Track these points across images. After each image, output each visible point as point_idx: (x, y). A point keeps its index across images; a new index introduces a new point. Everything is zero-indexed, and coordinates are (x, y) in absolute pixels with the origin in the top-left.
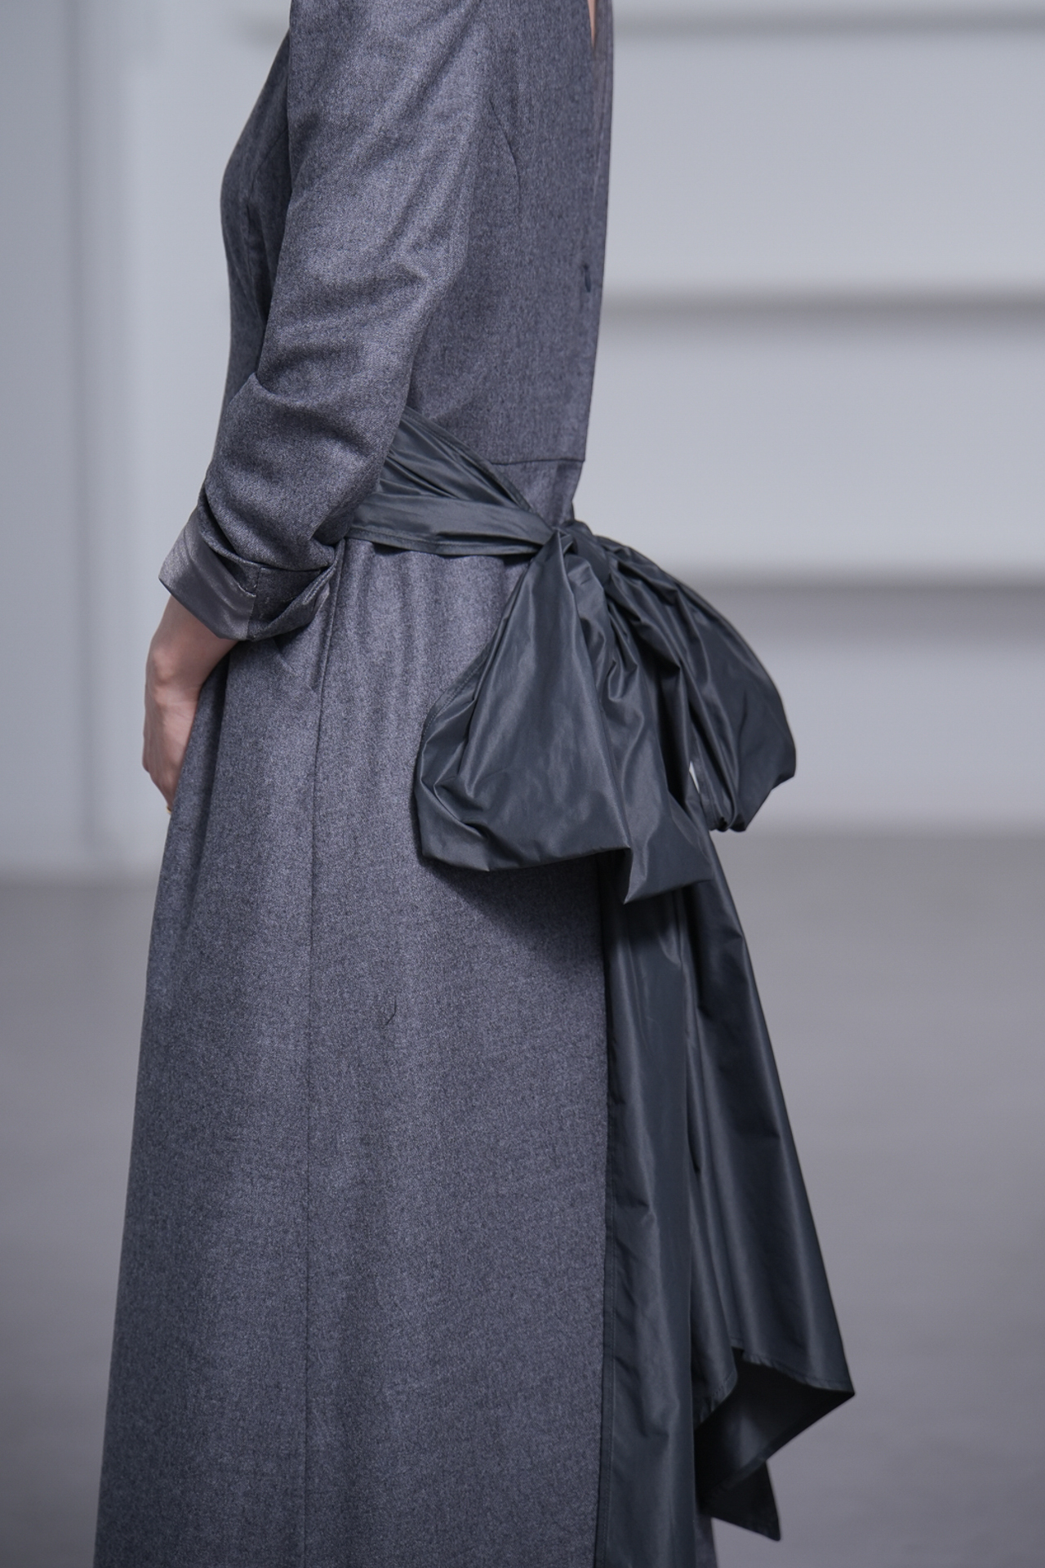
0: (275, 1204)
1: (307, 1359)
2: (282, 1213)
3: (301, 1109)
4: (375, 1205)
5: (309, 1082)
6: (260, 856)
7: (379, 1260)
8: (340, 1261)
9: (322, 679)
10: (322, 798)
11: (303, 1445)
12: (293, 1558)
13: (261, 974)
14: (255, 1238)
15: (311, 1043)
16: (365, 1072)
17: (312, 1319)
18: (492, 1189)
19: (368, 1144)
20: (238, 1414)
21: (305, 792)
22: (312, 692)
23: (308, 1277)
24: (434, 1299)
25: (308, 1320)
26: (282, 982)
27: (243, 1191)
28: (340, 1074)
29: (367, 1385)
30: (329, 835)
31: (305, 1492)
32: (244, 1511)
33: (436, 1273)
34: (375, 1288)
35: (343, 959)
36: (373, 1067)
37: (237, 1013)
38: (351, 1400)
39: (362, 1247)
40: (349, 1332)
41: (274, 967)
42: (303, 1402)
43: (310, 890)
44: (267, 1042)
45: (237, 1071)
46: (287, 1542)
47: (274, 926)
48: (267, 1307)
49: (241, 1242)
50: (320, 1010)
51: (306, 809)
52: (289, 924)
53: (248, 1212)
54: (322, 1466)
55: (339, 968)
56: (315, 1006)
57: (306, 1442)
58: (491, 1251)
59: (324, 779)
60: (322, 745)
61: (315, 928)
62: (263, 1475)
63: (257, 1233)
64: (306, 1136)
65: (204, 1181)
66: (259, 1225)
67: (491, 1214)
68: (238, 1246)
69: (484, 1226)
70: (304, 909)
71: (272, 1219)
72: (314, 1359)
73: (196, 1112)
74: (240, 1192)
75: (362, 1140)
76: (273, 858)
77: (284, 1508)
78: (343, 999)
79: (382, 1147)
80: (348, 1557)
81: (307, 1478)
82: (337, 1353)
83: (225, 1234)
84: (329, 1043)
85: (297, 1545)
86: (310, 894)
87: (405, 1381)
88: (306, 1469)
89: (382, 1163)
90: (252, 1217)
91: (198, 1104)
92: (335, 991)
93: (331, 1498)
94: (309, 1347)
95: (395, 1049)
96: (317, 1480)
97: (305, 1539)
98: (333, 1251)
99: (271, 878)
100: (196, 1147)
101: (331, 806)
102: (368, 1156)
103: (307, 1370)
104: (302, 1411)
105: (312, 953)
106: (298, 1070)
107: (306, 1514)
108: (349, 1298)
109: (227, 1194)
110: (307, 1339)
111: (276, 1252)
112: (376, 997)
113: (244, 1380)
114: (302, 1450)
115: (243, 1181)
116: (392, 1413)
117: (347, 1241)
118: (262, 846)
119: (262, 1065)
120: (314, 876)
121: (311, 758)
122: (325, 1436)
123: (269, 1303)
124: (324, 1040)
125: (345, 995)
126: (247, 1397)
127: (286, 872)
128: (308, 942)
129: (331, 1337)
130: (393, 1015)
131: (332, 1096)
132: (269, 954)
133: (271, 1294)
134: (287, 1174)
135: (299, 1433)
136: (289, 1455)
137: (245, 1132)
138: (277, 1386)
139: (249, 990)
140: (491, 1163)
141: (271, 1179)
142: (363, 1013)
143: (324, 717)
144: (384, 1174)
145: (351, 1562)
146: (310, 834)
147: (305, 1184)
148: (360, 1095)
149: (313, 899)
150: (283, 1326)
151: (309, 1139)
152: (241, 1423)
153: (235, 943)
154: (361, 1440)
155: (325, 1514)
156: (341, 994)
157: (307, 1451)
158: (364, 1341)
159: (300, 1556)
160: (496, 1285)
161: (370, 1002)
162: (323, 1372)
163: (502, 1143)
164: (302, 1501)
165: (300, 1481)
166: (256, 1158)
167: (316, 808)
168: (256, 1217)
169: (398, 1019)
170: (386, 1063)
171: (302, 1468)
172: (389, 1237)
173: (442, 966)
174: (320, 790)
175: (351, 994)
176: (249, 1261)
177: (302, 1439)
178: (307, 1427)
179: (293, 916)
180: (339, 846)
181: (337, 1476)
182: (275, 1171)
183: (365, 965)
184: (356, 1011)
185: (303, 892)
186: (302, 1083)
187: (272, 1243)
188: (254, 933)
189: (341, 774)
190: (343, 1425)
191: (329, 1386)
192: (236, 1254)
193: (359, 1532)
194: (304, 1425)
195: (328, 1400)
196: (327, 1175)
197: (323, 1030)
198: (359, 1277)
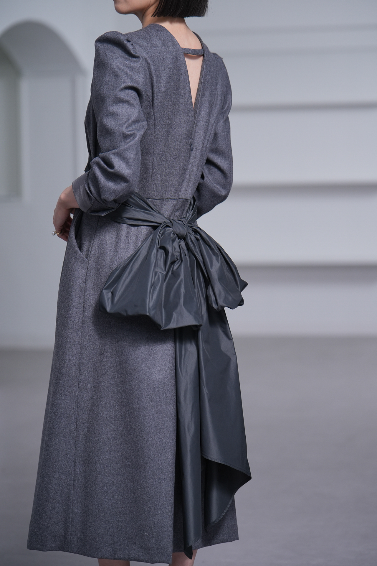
0: (68, 403)
1: (75, 447)
2: (70, 405)
3: (77, 376)
4: (96, 405)
5: (79, 369)
6: (69, 305)
7: (96, 421)
8: (86, 420)
9: (89, 255)
10: (87, 289)
11: (73, 471)
12: (69, 503)
13: (67, 338)
14: (62, 412)
15: (80, 358)
16: (95, 367)
17: (77, 436)
19: (95, 388)
20: (54, 461)
21: (82, 287)
22: (86, 259)
23: (77, 424)
25: (76, 436)
26: (73, 340)
27: (59, 398)
28: (88, 367)
29: (91, 455)
30: (88, 300)
31: (73, 485)
32: (55, 489)
34: (94, 428)
35: (91, 335)
36: (98, 366)
38: (87, 459)
39: (92, 417)
40: (87, 440)
41: (71, 336)
42: (74, 459)
43: (82, 315)
44: (68, 357)
45: (60, 364)
46: (68, 498)
47: (72, 325)
48: (64, 432)
49: (58, 413)
50: (83, 349)
51: (82, 292)
52: (76, 324)
53: (60, 404)
54: (78, 477)
55: (89, 338)
56: (82, 348)
57: (74, 471)
59: (88, 284)
60: (87, 274)
61: (83, 326)
62: (61, 479)
63: (62, 411)
64: (78, 384)
66: (63, 408)
70: (80, 320)
71: (67, 407)
72: (77, 447)
75: (94, 386)
76: (72, 305)
77: (67, 489)
78: (90, 346)
79: (99, 389)
80: (85, 503)
81: (74, 481)
82: (84, 446)
84: (86, 358)
85: (70, 499)
86: (82, 316)
88: (74, 478)
89: (98, 393)
90: (61, 406)
92: (88, 344)
93: (80, 486)
94: (76, 444)
95: (103, 361)
96: (77, 481)
97: (73, 498)
98: (84, 417)
99: (71, 311)
101: (89, 292)
102: (95, 391)
103: (75, 450)
104: (73, 462)
105: (82, 333)
106: (76, 365)
107: (73, 491)
108: (88, 430)
110: (75, 441)
111: (67, 416)
112: (100, 346)
113: (56, 452)
115: (59, 396)
116: (97, 464)
117: (88, 415)
118: (70, 302)
119: (66, 363)
120: (84, 311)
121: (84, 278)
122: (79, 469)
123: (65, 430)
124: (84, 357)
125: (91, 345)
126: (57, 456)
127: (76, 309)
128: (81, 329)
129: (82, 441)
130: (103, 352)
131: (86, 373)
132: (70, 332)
133: (65, 428)
134: (72, 394)
135: (72, 468)
136: (69, 474)
137: (60, 382)
138: (66, 454)
139: (64, 342)
141: (67, 396)
142: (96, 351)
143: (89, 266)
144: (98, 396)
145: (85, 505)
146: (83, 299)
147: (77, 397)
148: (94, 374)
149: (83, 317)
150: (69, 437)
151: (79, 385)
152: (55, 463)
154: (89, 471)
155: (79, 491)
156: (90, 345)
157: (74, 473)
158: (91, 443)
159: (71, 503)
161: (98, 348)
162: (80, 451)
164: (72, 487)
165: (72, 481)
166: (63, 389)
167: (85, 292)
168: (62, 406)
169: (105, 353)
171: (73, 478)
172: (99, 414)
173: (117, 340)
174: (86, 287)
175: (93, 345)
176: (60, 418)
177: (73, 469)
178: (75, 466)
179: (77, 322)
180: (91, 303)
181: (82, 480)
182: (68, 393)
183: (97, 337)
184: (94, 350)
185: (80, 315)
186: (77, 369)
187: (66, 413)
188: (66, 326)
189: (93, 283)
190: (85, 466)
191: (81, 455)
192: (56, 416)
193: (88, 497)
194: (74, 466)
195: (81, 459)
196: (83, 396)
197: (84, 355)
198: (90, 425)
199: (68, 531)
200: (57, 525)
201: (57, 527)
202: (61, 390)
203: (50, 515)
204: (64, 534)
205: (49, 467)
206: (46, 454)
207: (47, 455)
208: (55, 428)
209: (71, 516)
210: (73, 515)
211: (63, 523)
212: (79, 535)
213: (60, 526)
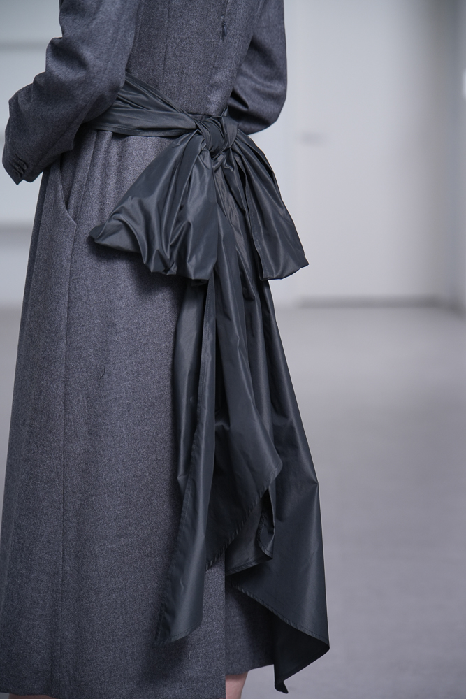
1: (63, 531)
3: (60, 416)
4: (93, 462)
5: (64, 404)
7: (94, 488)
8: (77, 487)
10: (73, 271)
11: (61, 570)
12: (56, 620)
13: (44, 352)
15: (66, 386)
16: (90, 400)
17: (65, 513)
18: (154, 457)
21: (66, 268)
24: (121, 507)
25: (63, 513)
26: (53, 356)
28: (79, 400)
29: (88, 545)
30: (76, 289)
31: (62, 591)
33: (122, 495)
34: (92, 501)
35: (81, 347)
36: (94, 398)
38: (81, 551)
39: (87, 481)
40: (80, 520)
41: (49, 349)
42: (61, 550)
43: (66, 314)
44: (45, 383)
46: (54, 613)
47: (51, 330)
49: (32, 474)
50: (69, 370)
51: (66, 276)
52: (56, 330)
54: (68, 580)
55: (79, 351)
58: (153, 485)
61: (68, 332)
62: (42, 581)
67: (154, 468)
69: (150, 474)
70: (63, 323)
72: (66, 531)
75: (88, 432)
77: (53, 597)
78: (81, 366)
79: (97, 436)
80: (79, 622)
81: (63, 585)
82: (75, 529)
84: (74, 386)
85: (58, 615)
86: (67, 316)
87: (105, 545)
88: (63, 581)
89: (96, 443)
92: (77, 362)
93: (72, 595)
94: (63, 525)
95: (104, 390)
96: (66, 586)
97: (61, 612)
98: (75, 483)
101: (77, 275)
102: (91, 439)
103: (62, 535)
104: (60, 554)
105: (67, 344)
106: (60, 398)
108: (81, 504)
110: (63, 522)
112: (96, 366)
114: (60, 572)
117: (81, 478)
119: (43, 394)
120: (69, 307)
122: (70, 567)
123: (43, 503)
124: (71, 384)
125: (82, 364)
127: (55, 305)
128: (65, 338)
129: (73, 522)
130: (103, 375)
131: (75, 411)
132: (47, 342)
133: (45, 499)
135: (59, 564)
136: (55, 574)
138: (48, 542)
140: (154, 444)
142: (90, 373)
143: (77, 233)
144: (97, 448)
146: (67, 287)
147: (62, 450)
148: (88, 411)
149: (68, 318)
150: (51, 515)
151: (64, 429)
155: (69, 602)
156: (80, 363)
157: (63, 573)
158: (87, 525)
159: (59, 620)
160: (155, 501)
161: (94, 368)
162: (69, 537)
163: (159, 436)
164: (60, 595)
165: (59, 586)
167: (71, 275)
169: (106, 376)
170: (100, 397)
171: (60, 580)
172: (99, 478)
173: (128, 353)
174: (73, 267)
175: (85, 364)
177: (61, 567)
179: (58, 326)
180: (81, 294)
181: (75, 585)
182: (47, 443)
183: (91, 350)
184: (87, 372)
185: (63, 315)
186: (61, 404)
187: (47, 476)
190: (78, 562)
191: (72, 544)
192: (30, 479)
194: (61, 560)
195: (72, 550)
196: (72, 447)
197: (71, 380)
198: (85, 495)
199: (55, 665)
200: (39, 655)
201: (40, 657)
202: (36, 437)
203: (26, 638)
204: (50, 670)
205: (21, 562)
206: (16, 541)
207: (19, 542)
208: (29, 499)
209: (59, 641)
210: (63, 640)
211: (48, 651)
212: (72, 672)
213: (43, 657)
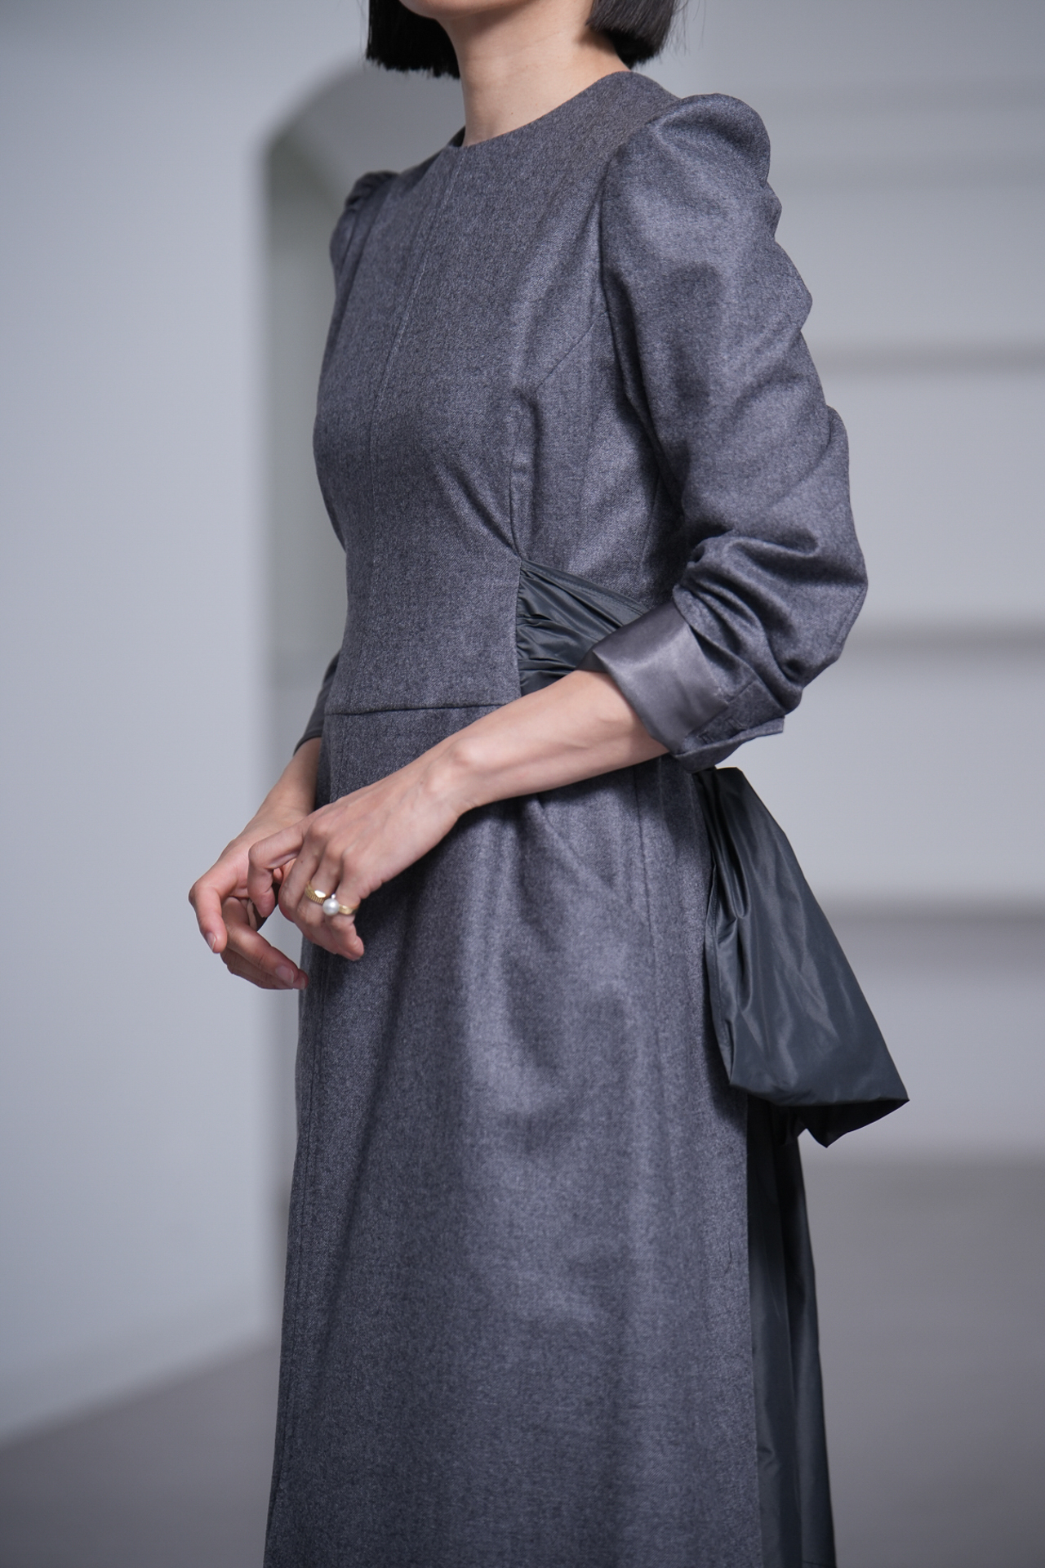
37: (627, 1272)
65: (610, 1457)
68: (656, 1520)
73: (590, 1384)
74: (652, 1462)
83: (640, 1510)
91: (590, 1375)
100: (594, 1422)
109: (638, 1466)
153: (615, 1199)
